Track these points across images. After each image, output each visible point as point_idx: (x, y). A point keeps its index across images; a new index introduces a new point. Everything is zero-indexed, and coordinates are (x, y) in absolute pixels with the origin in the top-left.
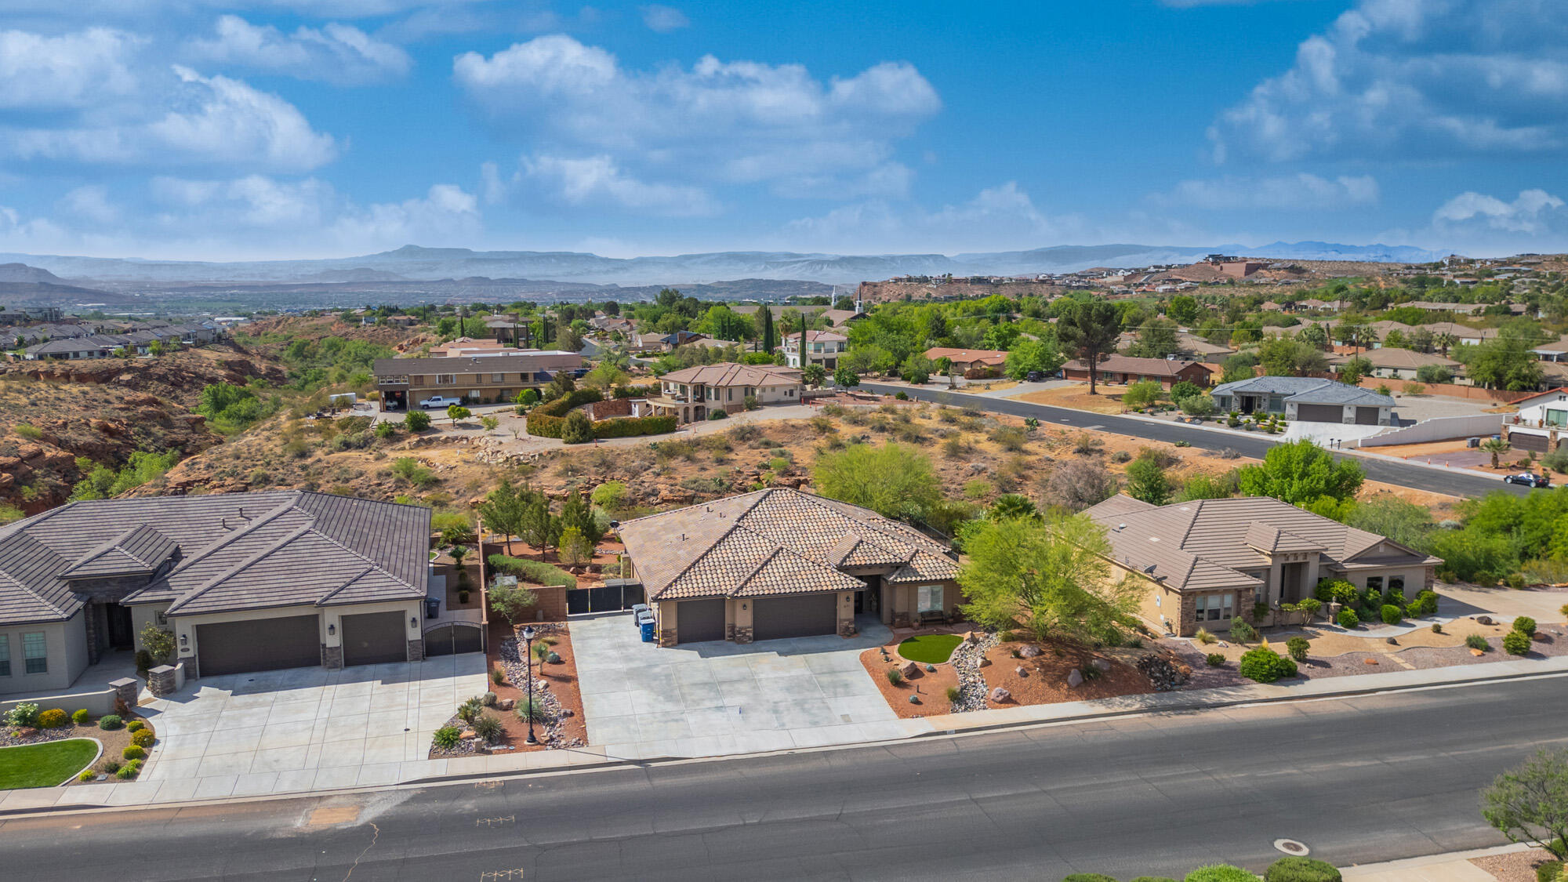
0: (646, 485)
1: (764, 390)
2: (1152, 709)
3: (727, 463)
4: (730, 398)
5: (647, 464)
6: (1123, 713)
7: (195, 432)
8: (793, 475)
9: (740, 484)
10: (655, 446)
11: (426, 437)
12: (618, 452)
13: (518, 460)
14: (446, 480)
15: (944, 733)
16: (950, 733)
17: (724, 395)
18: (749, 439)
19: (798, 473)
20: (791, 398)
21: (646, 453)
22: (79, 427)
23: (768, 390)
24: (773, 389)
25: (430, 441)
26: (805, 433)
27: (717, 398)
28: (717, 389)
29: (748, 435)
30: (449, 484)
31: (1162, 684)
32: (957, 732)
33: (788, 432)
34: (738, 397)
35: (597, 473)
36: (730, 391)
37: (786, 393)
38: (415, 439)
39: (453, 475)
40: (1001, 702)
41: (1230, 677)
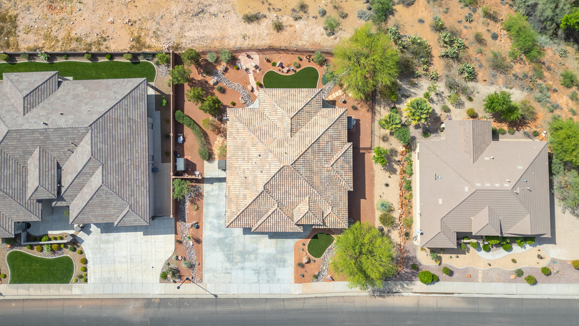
41: (413, 275)
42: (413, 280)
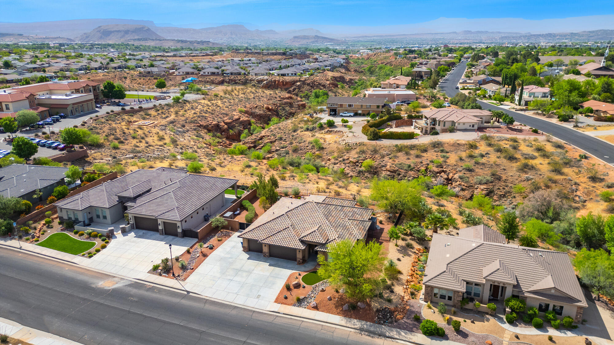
0: (384, 162)
1: (459, 124)
2: (361, 330)
3: (419, 158)
4: (444, 126)
5: (389, 153)
6: (349, 327)
7: (299, 109)
8: (442, 168)
9: (418, 168)
10: (397, 146)
11: (330, 130)
12: (383, 146)
13: (349, 144)
14: (326, 148)
15: (279, 313)
16: (281, 314)
17: (442, 124)
18: (437, 147)
19: (445, 167)
20: (473, 128)
21: (392, 148)
22: (260, 108)
23: (461, 124)
24: (464, 124)
25: (331, 131)
26: (462, 147)
27: (439, 125)
28: (439, 122)
29: (437, 146)
30: (326, 150)
31: (379, 321)
32: (284, 314)
33: (455, 146)
34: (448, 126)
35: (370, 154)
36: (445, 123)
37: (470, 126)
38: (328, 129)
39: (328, 147)
40: (312, 307)
41: (414, 327)
42: (414, 332)
